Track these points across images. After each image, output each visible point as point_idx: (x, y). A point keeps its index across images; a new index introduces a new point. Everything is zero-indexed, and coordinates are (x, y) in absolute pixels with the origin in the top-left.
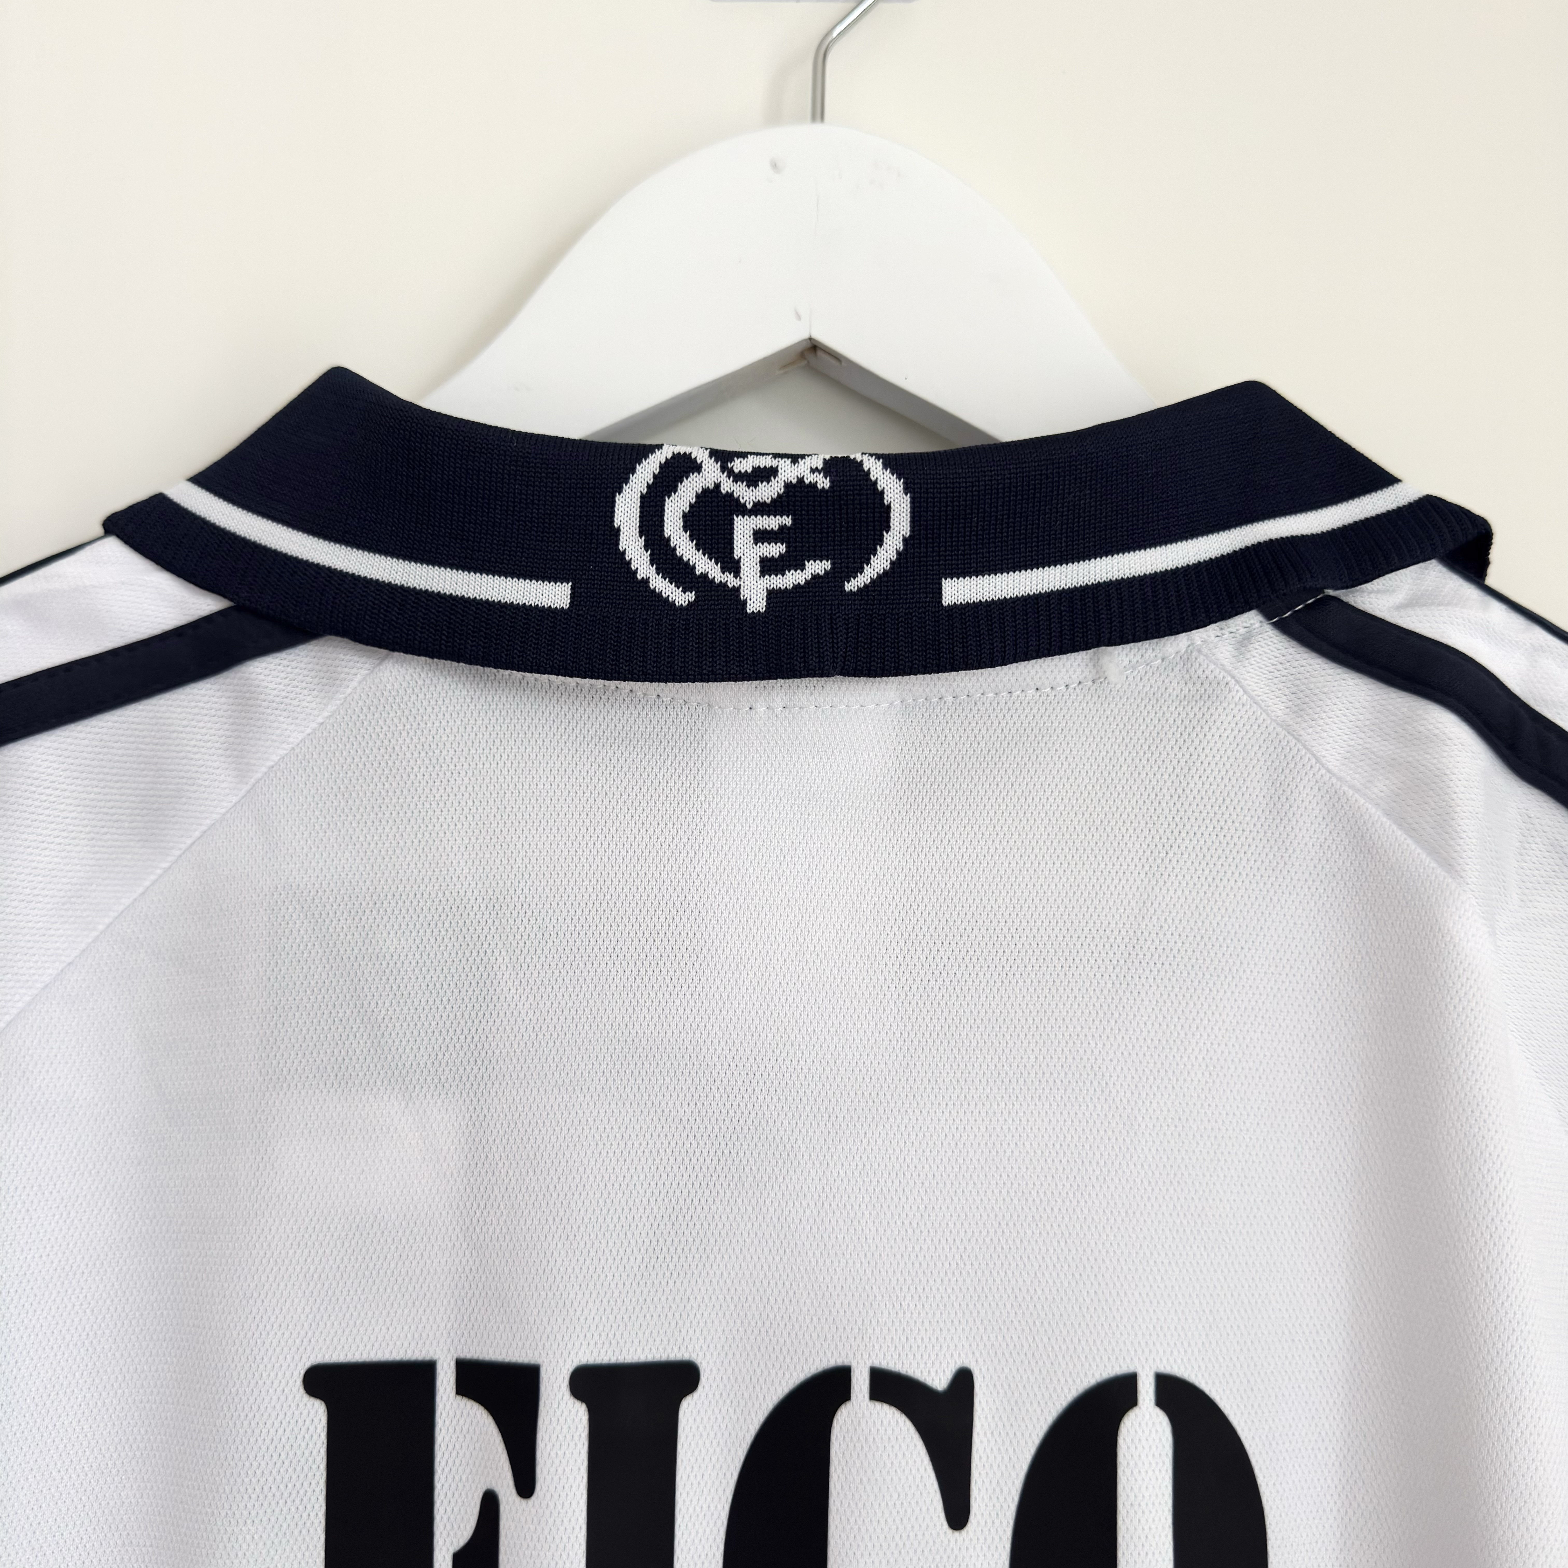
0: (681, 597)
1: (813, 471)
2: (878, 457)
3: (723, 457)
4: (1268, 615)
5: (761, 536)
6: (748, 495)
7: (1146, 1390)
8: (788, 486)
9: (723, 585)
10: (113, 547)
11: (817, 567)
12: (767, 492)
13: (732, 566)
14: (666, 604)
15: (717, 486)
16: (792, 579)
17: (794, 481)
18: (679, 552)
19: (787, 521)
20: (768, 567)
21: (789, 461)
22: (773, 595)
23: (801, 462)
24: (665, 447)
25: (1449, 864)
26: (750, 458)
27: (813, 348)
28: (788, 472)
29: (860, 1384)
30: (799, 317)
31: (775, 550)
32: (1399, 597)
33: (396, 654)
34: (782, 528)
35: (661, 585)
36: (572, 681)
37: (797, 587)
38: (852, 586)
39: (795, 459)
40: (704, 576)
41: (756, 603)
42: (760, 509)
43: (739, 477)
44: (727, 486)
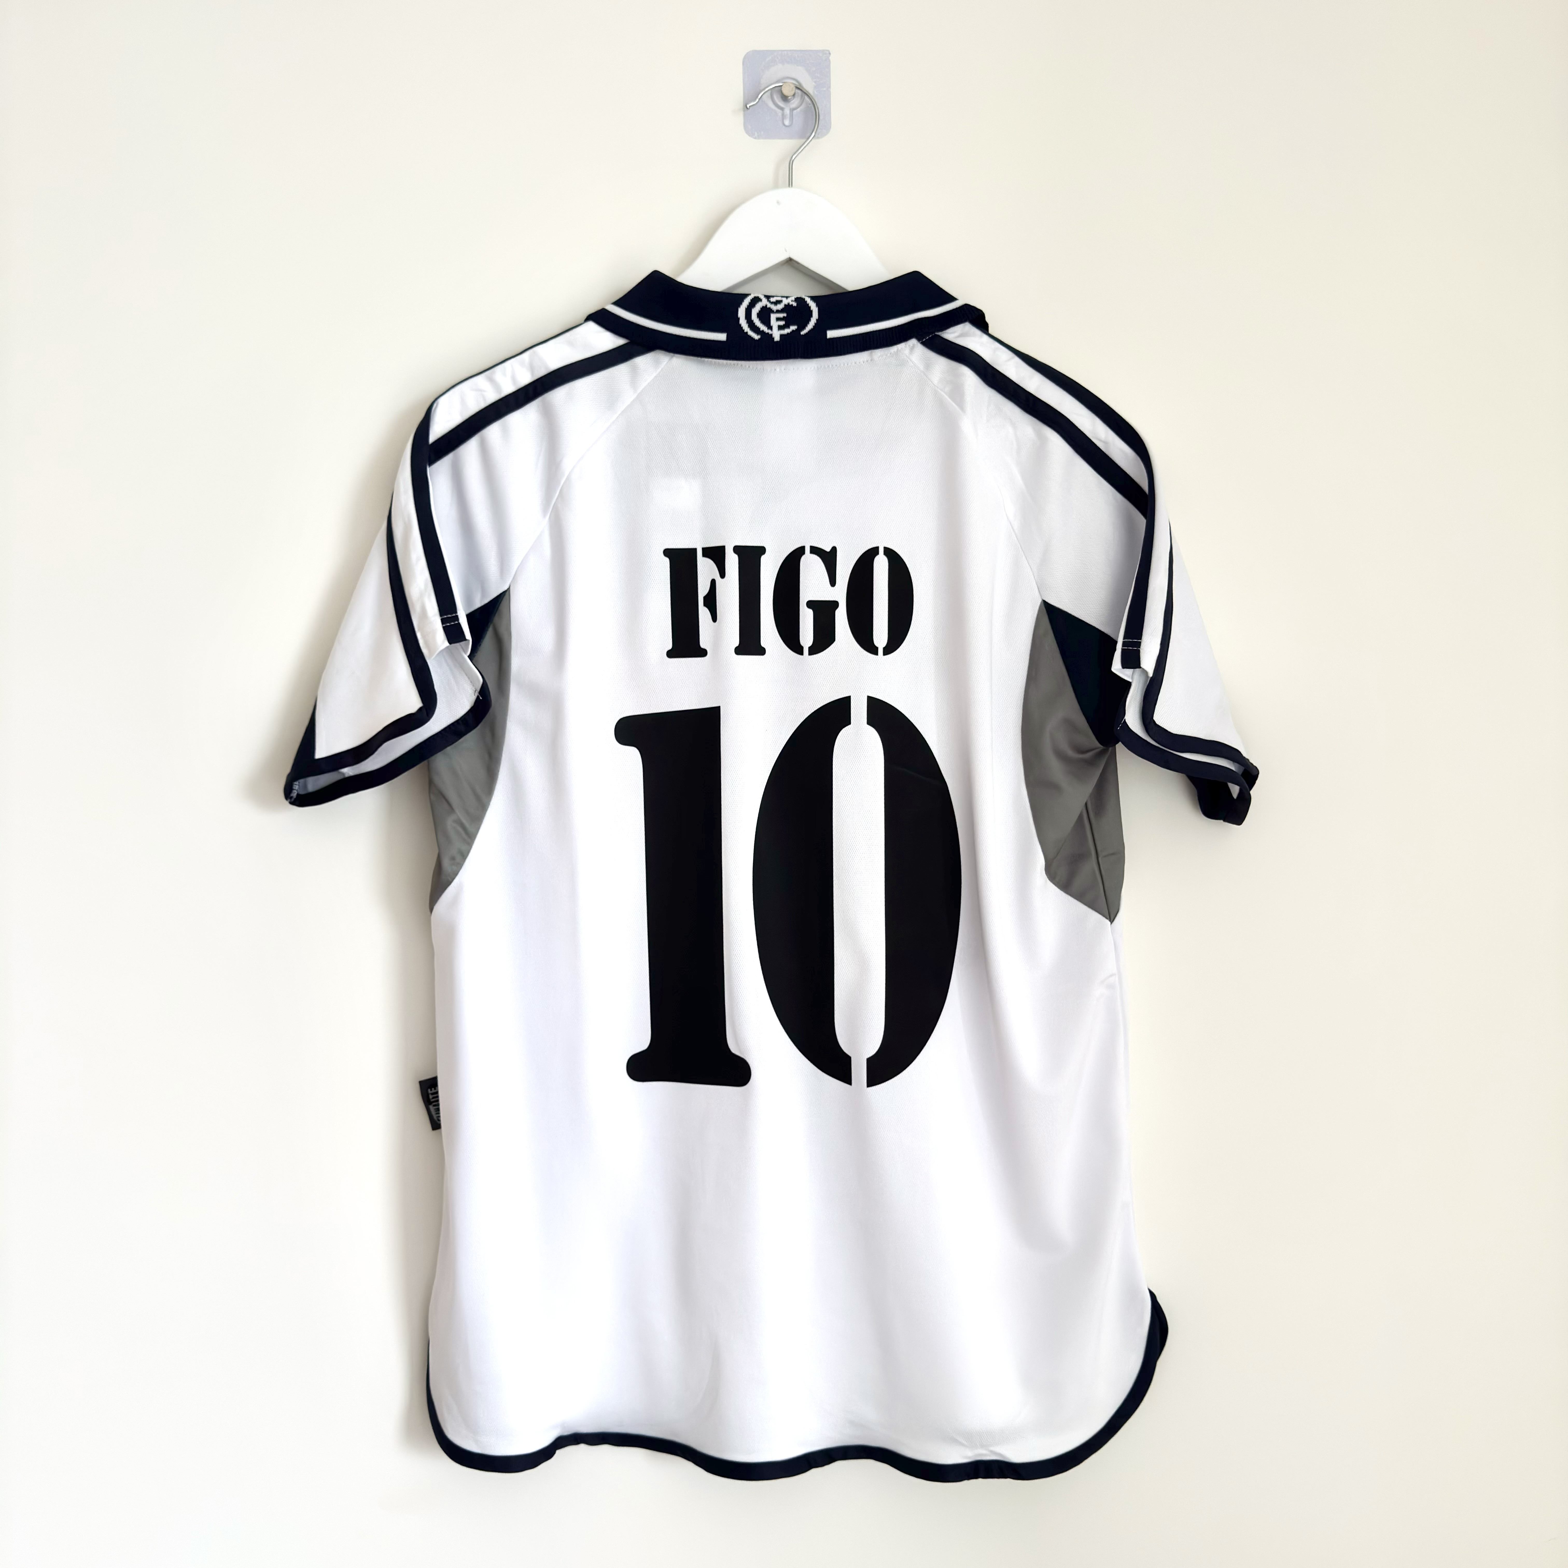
0: (756, 337)
1: (792, 301)
2: (809, 297)
3: (768, 297)
4: (919, 340)
5: (778, 319)
6: (774, 308)
7: (881, 551)
8: (785, 305)
9: (768, 333)
10: (591, 325)
11: (793, 328)
12: (780, 307)
13: (770, 328)
14: (753, 339)
15: (766, 306)
16: (786, 331)
17: (787, 304)
18: (756, 324)
19: (785, 315)
20: (780, 328)
21: (785, 298)
22: (781, 336)
23: (789, 299)
24: (752, 295)
25: (962, 408)
26: (775, 298)
27: (790, 260)
28: (785, 301)
29: (808, 550)
30: (786, 251)
31: (782, 323)
32: (956, 334)
33: (676, 355)
34: (784, 317)
35: (751, 334)
36: (725, 362)
37: (788, 334)
38: (803, 333)
39: (787, 297)
40: (763, 331)
41: (777, 338)
42: (778, 311)
43: (772, 303)
44: (769, 305)
